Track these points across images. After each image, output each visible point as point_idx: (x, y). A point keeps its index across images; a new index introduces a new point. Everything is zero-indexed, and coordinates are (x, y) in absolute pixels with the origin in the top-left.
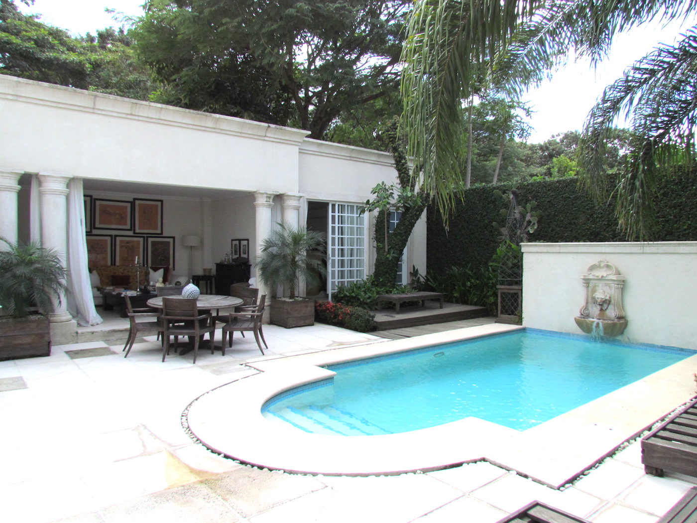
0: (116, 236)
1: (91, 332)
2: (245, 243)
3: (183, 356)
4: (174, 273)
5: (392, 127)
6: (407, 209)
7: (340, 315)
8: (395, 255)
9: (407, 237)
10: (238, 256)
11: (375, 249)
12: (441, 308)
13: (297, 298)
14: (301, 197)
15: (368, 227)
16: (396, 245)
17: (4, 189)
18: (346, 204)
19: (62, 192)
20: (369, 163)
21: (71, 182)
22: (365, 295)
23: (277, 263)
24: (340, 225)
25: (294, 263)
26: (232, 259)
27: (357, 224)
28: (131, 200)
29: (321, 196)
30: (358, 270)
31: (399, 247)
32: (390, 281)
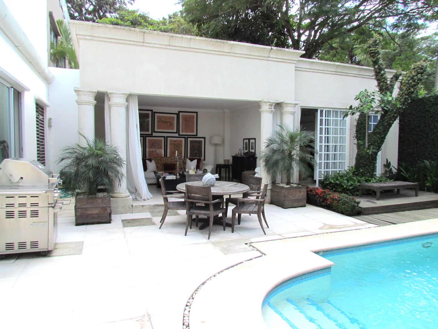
0: (167, 137)
1: (142, 206)
2: (253, 141)
3: (202, 231)
4: (204, 162)
5: (373, 44)
6: (386, 112)
7: (328, 200)
8: (374, 150)
9: (385, 135)
10: (248, 151)
11: (356, 146)
12: (416, 195)
13: (292, 185)
14: (296, 104)
15: (349, 128)
16: (375, 142)
17: (85, 104)
18: (332, 110)
19: (123, 105)
20: (351, 76)
21: (129, 97)
22: (348, 183)
23: (276, 157)
24: (327, 127)
25: (290, 156)
26: (244, 153)
27: (340, 126)
28: (177, 112)
29: (311, 104)
30: (340, 162)
31: (378, 144)
32: (369, 172)
